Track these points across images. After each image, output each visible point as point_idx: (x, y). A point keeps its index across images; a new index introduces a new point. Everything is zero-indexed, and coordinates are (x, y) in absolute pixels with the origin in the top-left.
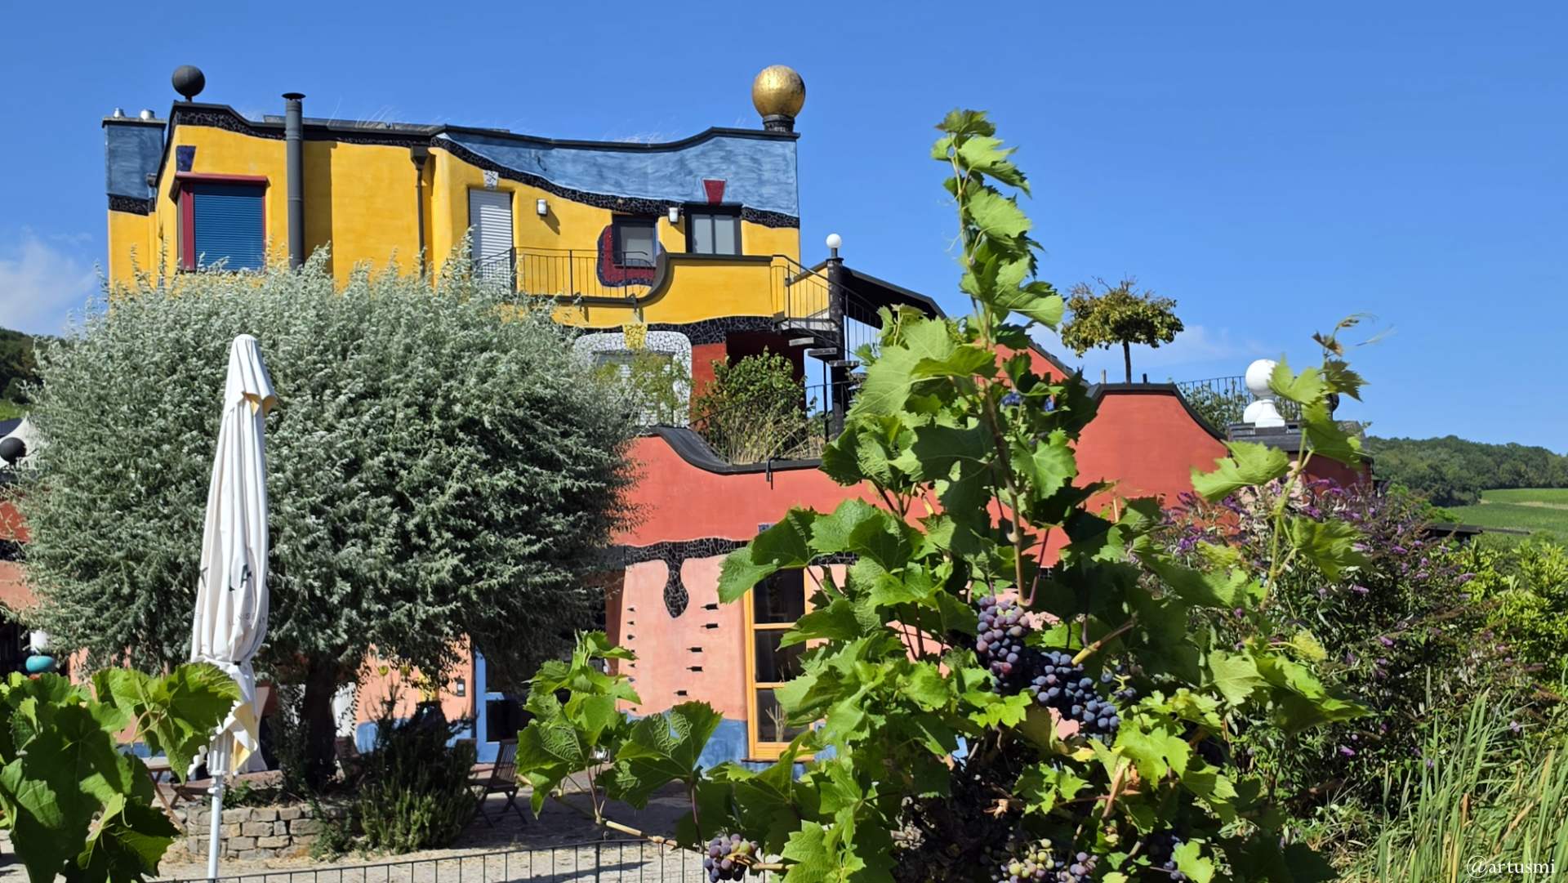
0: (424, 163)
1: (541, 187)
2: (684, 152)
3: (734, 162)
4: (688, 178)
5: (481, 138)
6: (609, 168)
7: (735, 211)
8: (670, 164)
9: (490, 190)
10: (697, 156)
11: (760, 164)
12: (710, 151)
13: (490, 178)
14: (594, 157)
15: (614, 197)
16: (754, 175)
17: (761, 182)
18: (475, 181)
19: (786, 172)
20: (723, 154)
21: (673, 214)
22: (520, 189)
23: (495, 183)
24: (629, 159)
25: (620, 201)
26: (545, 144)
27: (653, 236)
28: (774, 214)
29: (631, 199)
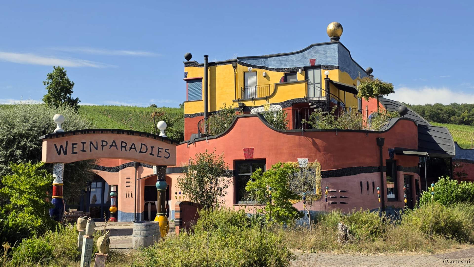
0: (235, 67)
1: (265, 69)
2: (304, 52)
3: (318, 53)
4: (305, 60)
5: (248, 59)
6: (283, 61)
7: (319, 67)
8: (300, 57)
9: (250, 72)
10: (308, 53)
11: (327, 52)
12: (311, 51)
13: (250, 69)
14: (279, 58)
15: (284, 68)
16: (325, 56)
17: (327, 57)
18: (245, 70)
19: (334, 53)
20: (315, 51)
21: (300, 70)
22: (258, 70)
23: (251, 70)
24: (289, 57)
25: (286, 69)
26: (266, 57)
27: (296, 78)
28: (330, 66)
29: (289, 68)
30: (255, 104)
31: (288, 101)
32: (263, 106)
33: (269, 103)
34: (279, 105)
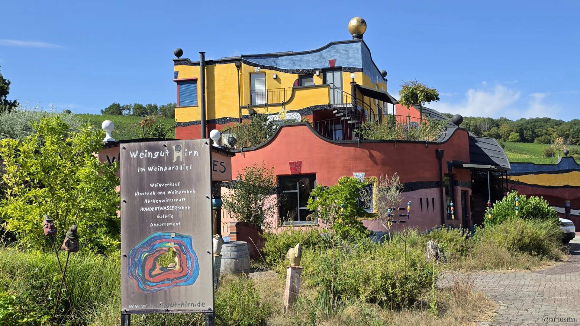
0: (239, 67)
1: (275, 70)
2: (322, 51)
3: (339, 53)
4: (323, 60)
5: (254, 57)
6: (297, 61)
7: (340, 69)
8: (317, 56)
9: (257, 73)
10: (326, 52)
11: (348, 52)
12: (330, 50)
13: (257, 69)
14: (292, 58)
15: (298, 70)
16: (346, 56)
17: (349, 58)
18: (252, 71)
19: (358, 53)
20: (335, 50)
21: (317, 73)
22: (268, 71)
23: (259, 71)
24: (303, 57)
25: (300, 71)
26: (276, 56)
27: (312, 81)
28: (353, 68)
29: (304, 70)
30: (268, 111)
31: (308, 108)
32: (278, 113)
33: (285, 110)
34: (298, 112)
